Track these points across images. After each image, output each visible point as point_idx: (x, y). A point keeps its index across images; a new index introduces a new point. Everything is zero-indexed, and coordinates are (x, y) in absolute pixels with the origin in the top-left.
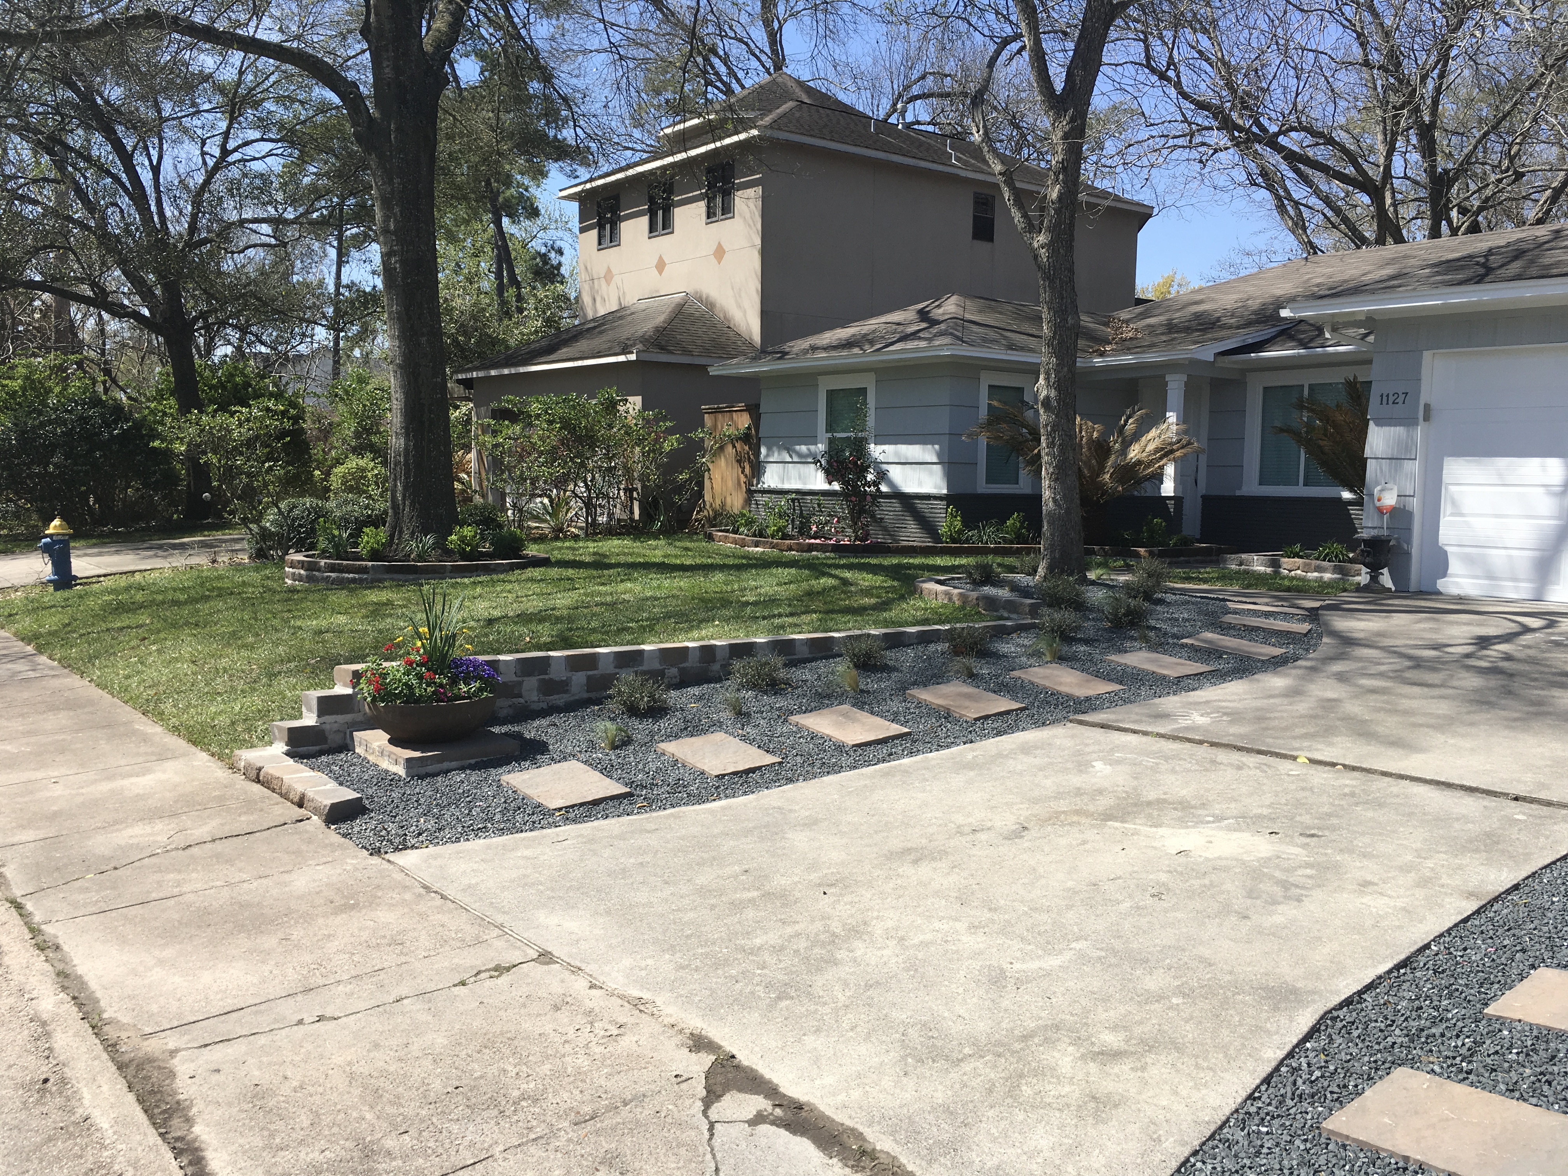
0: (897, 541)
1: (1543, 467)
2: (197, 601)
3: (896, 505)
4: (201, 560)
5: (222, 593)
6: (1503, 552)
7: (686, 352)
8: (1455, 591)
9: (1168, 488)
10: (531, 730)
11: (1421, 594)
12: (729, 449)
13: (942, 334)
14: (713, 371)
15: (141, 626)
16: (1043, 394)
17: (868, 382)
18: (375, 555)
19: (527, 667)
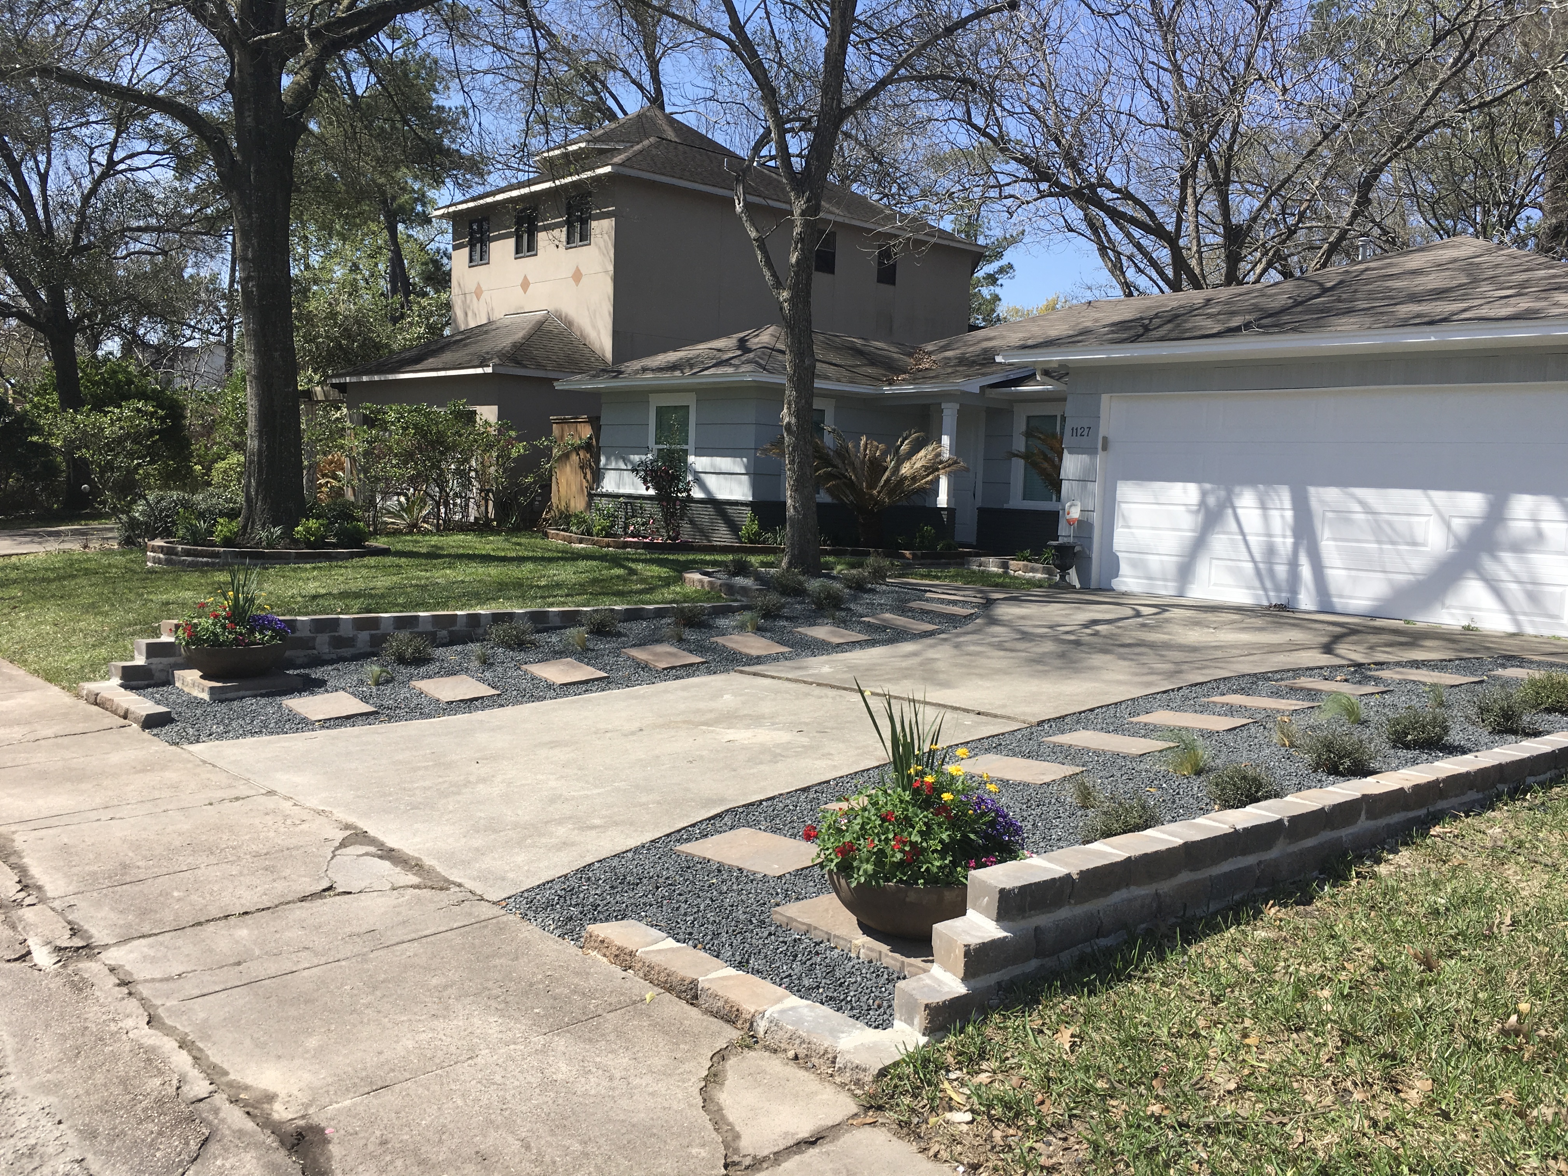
0: (710, 541)
1: (1185, 490)
2: (64, 578)
3: (710, 510)
4: (74, 546)
5: (87, 572)
6: (1157, 557)
7: (540, 366)
8: (1123, 588)
9: (942, 500)
10: (317, 673)
11: (1099, 590)
12: (574, 458)
13: (749, 362)
14: (558, 386)
15: (14, 598)
16: (787, 420)
17: (690, 400)
18: (227, 542)
19: (320, 626)
